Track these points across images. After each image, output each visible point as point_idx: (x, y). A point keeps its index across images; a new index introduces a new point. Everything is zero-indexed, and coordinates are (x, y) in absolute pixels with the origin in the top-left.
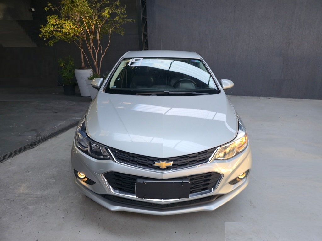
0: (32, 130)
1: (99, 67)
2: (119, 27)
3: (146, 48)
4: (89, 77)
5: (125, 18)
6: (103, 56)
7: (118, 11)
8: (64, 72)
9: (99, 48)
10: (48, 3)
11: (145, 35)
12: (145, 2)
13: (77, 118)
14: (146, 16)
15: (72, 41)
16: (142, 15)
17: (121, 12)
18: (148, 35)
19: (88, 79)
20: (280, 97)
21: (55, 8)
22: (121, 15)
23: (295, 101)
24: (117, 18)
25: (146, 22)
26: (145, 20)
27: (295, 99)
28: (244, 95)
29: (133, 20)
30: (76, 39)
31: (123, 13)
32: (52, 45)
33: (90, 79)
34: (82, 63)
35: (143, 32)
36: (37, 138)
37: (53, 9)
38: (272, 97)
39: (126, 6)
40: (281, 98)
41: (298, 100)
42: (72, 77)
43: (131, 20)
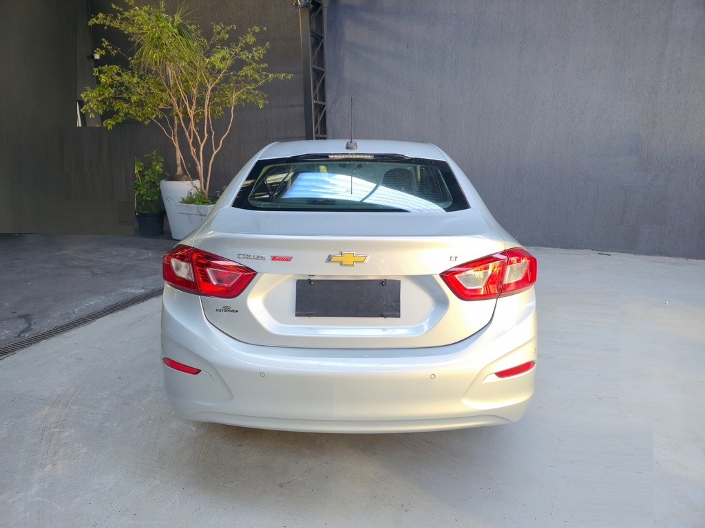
0: (21, 317)
1: (207, 176)
2: (254, 89)
3: (323, 136)
4: (185, 197)
5: (264, 69)
6: (215, 152)
7: (245, 56)
8: (139, 186)
9: (206, 135)
10: (103, 39)
11: (320, 108)
12: (322, 38)
13: (134, 291)
14: (323, 67)
15: (151, 120)
16: (314, 64)
17: (253, 57)
18: (327, 108)
19: (181, 202)
20: (635, 253)
21: (116, 50)
22: (254, 65)
23: (672, 264)
24: (247, 71)
25: (324, 80)
26: (319, 74)
27: (673, 260)
28: (547, 246)
29: (286, 76)
30: (157, 116)
31: (256, 58)
32: (110, 127)
33: (185, 202)
34: (176, 166)
35: (313, 102)
36: (19, 336)
37: (114, 53)
38: (615, 251)
39: (268, 44)
40: (637, 256)
41: (682, 260)
42: (156, 198)
43: (282, 76)
